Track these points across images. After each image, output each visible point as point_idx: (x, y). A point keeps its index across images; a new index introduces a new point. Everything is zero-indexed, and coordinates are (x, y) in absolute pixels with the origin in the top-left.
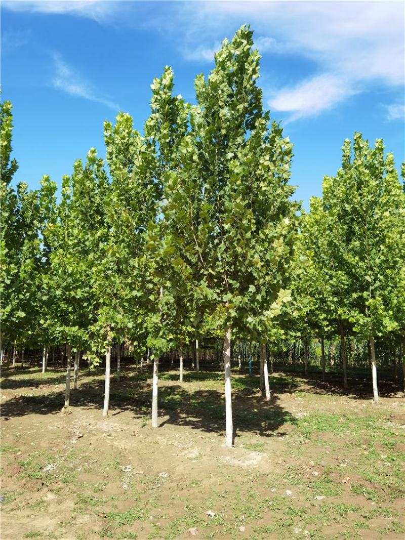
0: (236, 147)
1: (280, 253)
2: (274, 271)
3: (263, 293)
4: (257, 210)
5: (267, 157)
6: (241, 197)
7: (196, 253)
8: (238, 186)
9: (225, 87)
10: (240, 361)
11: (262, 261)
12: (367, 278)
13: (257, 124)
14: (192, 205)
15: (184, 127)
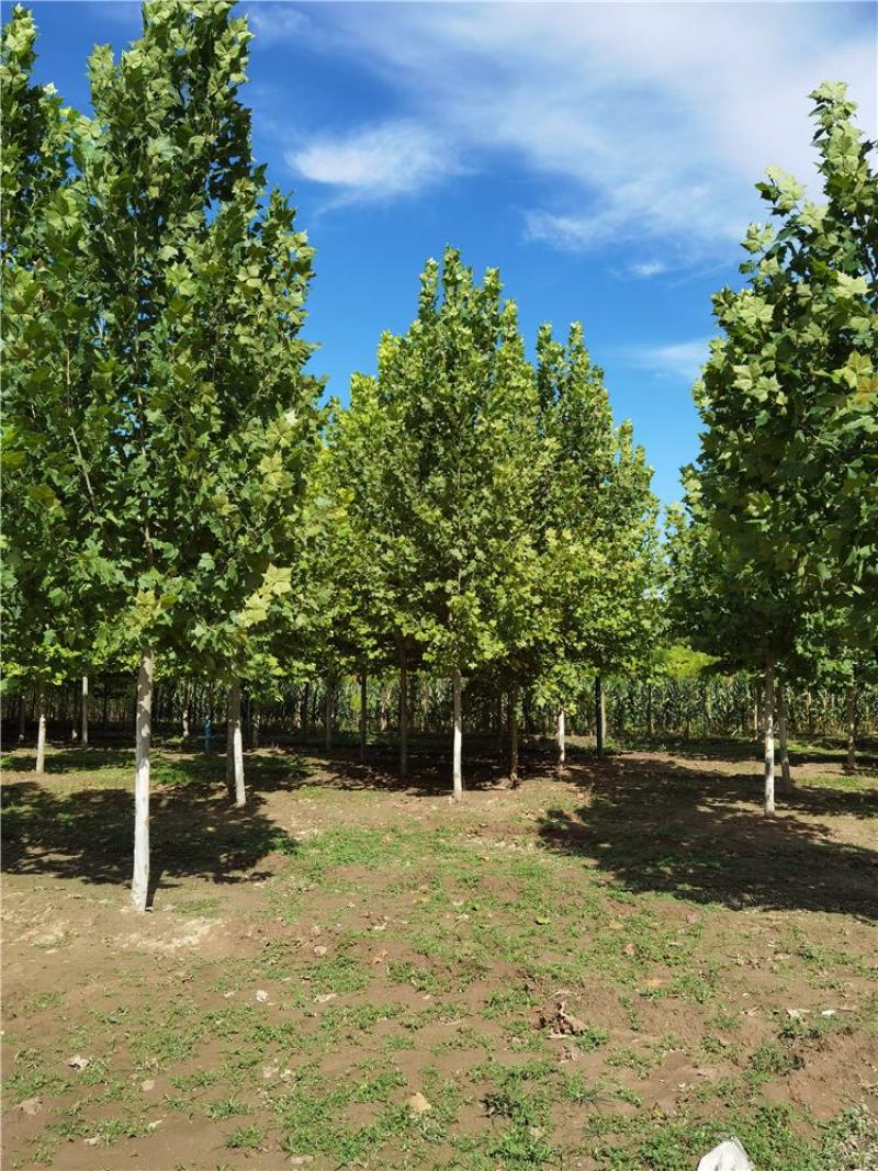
0: (185, 236)
1: (274, 488)
2: (258, 524)
3: (231, 573)
4: (225, 387)
5: (255, 270)
6: (188, 352)
7: (76, 473)
8: (186, 326)
9: (161, 87)
10: (185, 725)
11: (231, 502)
12: (455, 553)
13: (236, 190)
14: (71, 358)
15: (58, 165)
